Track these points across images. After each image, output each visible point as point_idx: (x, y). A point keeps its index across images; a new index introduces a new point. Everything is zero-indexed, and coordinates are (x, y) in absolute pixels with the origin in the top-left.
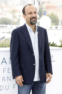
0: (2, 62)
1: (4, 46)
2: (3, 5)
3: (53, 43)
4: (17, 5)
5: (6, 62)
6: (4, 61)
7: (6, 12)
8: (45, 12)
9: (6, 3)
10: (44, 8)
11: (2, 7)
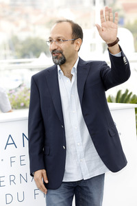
0: (7, 144)
1: (22, 104)
2: (29, 9)
3: (127, 91)
4: (59, 8)
5: (14, 143)
6: (10, 141)
7: (34, 24)
8: (122, 18)
9: (34, 5)
10: (119, 10)
11: (27, 15)
